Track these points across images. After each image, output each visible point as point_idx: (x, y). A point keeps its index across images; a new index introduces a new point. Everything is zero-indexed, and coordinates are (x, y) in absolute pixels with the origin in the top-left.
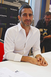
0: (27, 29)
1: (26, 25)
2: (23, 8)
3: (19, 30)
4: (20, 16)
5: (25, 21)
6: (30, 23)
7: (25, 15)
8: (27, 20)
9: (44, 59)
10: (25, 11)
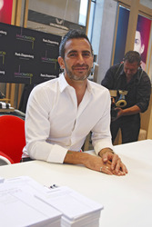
0: (80, 87)
1: (75, 77)
2: (68, 39)
3: (62, 89)
4: (63, 57)
5: (73, 67)
6: (85, 71)
7: (74, 54)
8: (78, 65)
9: (118, 159)
10: (72, 44)
